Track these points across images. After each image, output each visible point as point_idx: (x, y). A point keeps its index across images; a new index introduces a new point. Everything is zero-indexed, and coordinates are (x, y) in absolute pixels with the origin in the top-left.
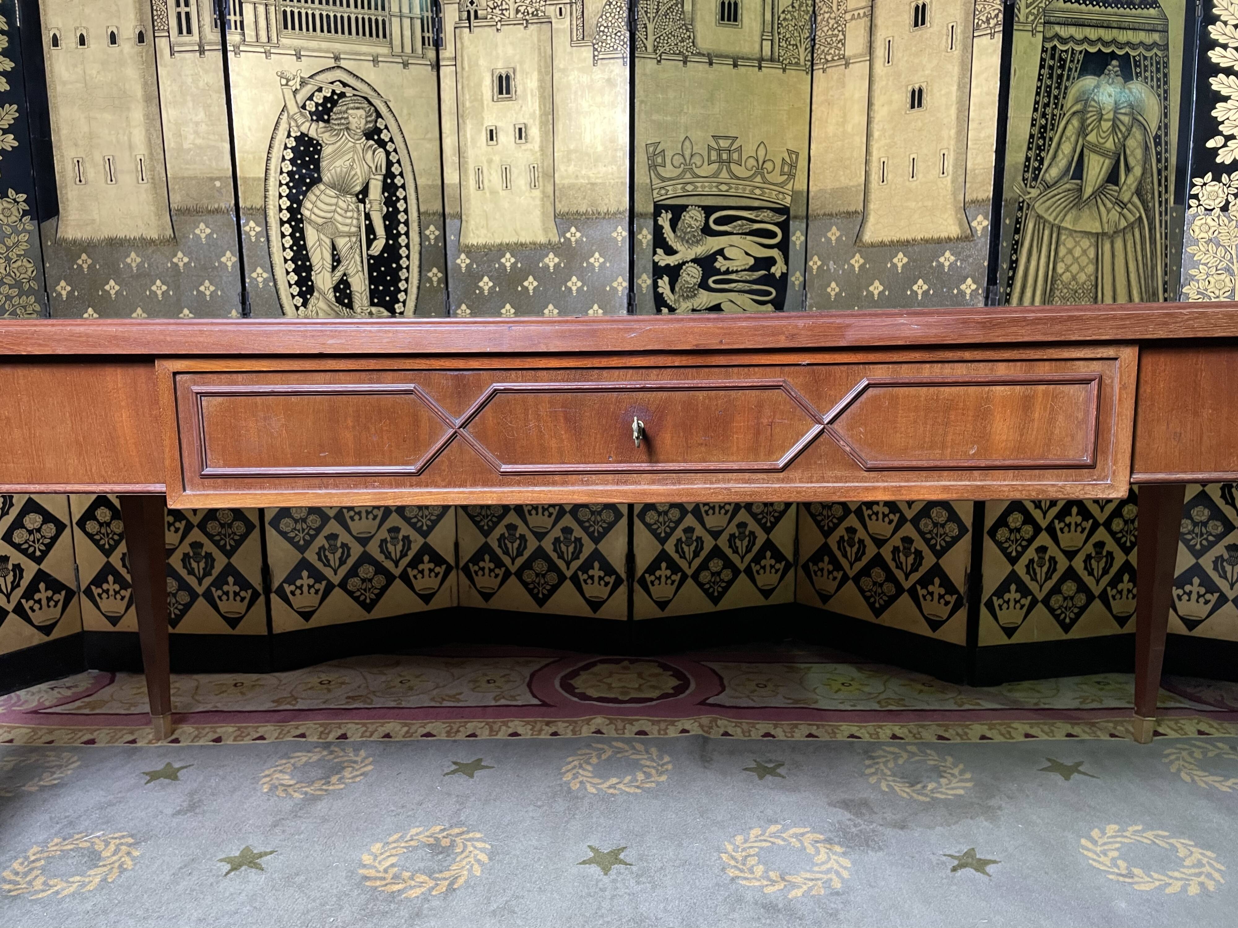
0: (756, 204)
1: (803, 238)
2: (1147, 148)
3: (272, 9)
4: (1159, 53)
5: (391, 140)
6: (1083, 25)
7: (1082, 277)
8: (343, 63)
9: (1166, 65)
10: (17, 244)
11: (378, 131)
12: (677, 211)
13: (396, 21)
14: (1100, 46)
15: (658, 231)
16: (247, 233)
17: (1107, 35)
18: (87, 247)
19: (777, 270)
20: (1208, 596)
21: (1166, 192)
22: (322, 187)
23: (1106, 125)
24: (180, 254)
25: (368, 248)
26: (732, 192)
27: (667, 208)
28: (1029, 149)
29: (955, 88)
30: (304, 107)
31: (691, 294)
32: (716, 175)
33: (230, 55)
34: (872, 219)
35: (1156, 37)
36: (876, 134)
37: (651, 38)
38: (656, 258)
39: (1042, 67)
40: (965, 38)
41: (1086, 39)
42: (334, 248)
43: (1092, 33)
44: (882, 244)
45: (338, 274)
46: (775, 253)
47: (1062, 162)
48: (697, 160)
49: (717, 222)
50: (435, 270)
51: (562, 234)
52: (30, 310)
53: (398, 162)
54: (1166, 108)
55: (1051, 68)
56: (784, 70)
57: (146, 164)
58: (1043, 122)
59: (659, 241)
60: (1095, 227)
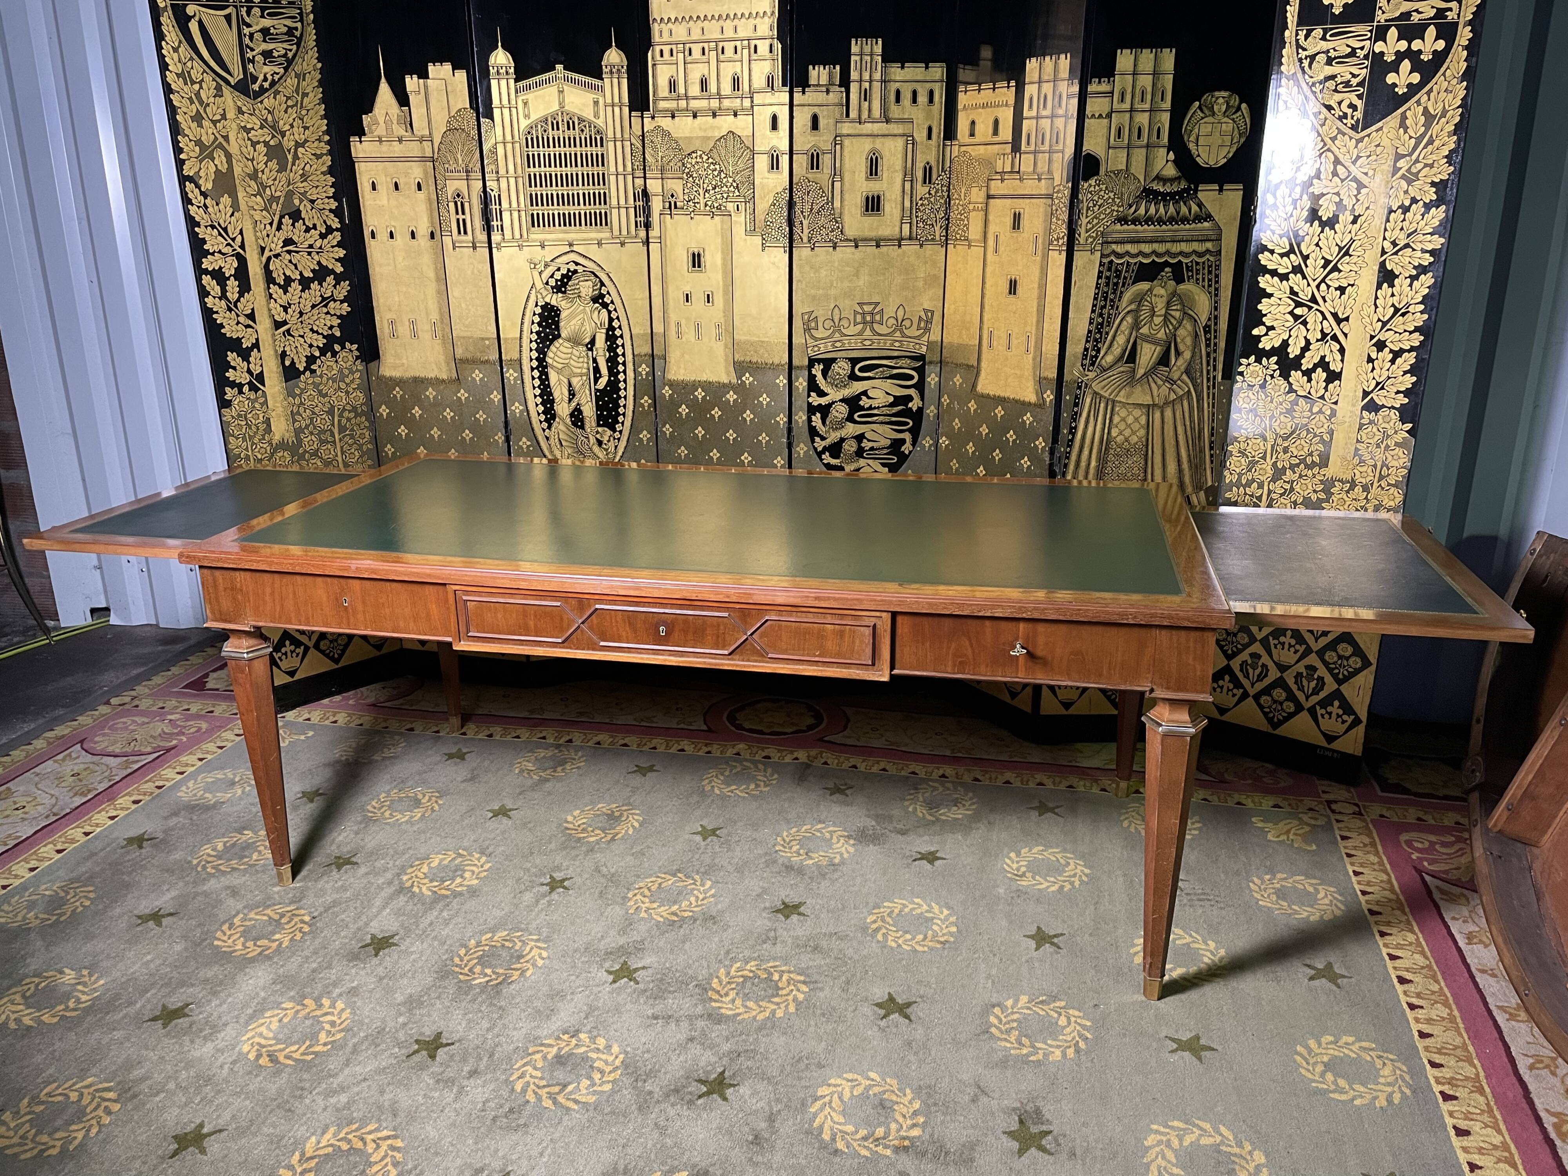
0: (896, 354)
1: (937, 379)
2: (1196, 336)
3: (523, 213)
4: (1212, 259)
5: (612, 302)
6: (1139, 242)
7: (1134, 439)
8: (575, 248)
9: (1218, 267)
10: (352, 381)
11: (602, 296)
12: (828, 363)
13: (615, 212)
14: (1154, 257)
15: (812, 379)
16: (508, 378)
17: (1160, 248)
18: (400, 382)
19: (914, 405)
20: (1235, 691)
21: (1215, 370)
22: (560, 341)
23: (1158, 320)
24: (462, 391)
25: (595, 384)
26: (875, 346)
27: (819, 361)
28: (1087, 341)
29: (1036, 286)
30: (547, 283)
31: (840, 425)
32: (860, 333)
33: (494, 250)
34: (983, 374)
35: (1209, 245)
36: (987, 307)
37: (806, 231)
38: (810, 400)
39: (1099, 277)
40: (1044, 248)
41: (1141, 253)
42: (570, 385)
43: (1146, 248)
44: (988, 396)
45: (573, 404)
46: (912, 392)
47: (1117, 350)
48: (845, 323)
49: (861, 370)
50: (646, 398)
51: (739, 377)
52: (362, 426)
53: (618, 318)
54: (1216, 302)
55: (1108, 278)
56: (921, 246)
57: (438, 324)
58: (1100, 320)
59: (813, 386)
60: (1148, 400)
